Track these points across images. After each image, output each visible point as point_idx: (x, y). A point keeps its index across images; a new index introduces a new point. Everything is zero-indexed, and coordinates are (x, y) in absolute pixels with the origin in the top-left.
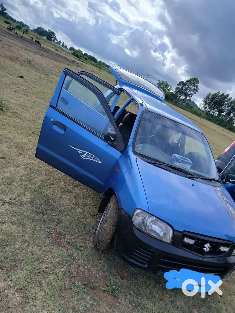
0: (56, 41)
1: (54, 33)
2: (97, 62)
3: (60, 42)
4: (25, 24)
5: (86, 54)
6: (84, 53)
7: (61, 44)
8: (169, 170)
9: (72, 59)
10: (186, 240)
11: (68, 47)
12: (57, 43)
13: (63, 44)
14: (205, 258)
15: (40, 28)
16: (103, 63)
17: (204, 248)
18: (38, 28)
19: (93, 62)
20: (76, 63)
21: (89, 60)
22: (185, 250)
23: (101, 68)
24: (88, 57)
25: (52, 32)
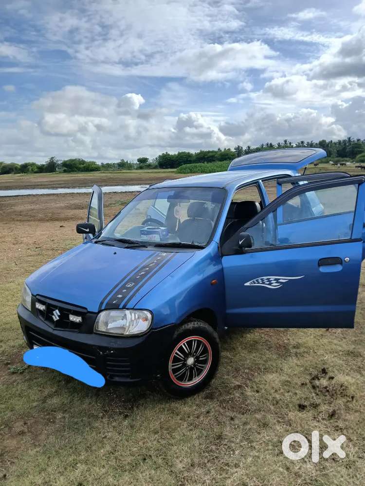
10: (37, 305)
17: (53, 316)
22: (40, 318)
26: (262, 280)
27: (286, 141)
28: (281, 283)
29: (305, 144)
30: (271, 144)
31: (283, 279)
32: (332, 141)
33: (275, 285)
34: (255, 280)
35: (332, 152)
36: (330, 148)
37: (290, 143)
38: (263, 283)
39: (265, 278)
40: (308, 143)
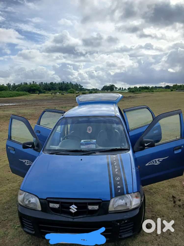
0: (117, 89)
1: (113, 85)
2: (150, 89)
3: (120, 88)
4: (96, 89)
5: (140, 87)
6: (138, 87)
7: (121, 89)
8: (68, 154)
9: (129, 95)
10: (51, 205)
11: (127, 89)
12: (118, 90)
13: (122, 88)
14: (75, 218)
15: (105, 86)
16: (156, 87)
17: (71, 210)
18: (104, 87)
19: (146, 90)
20: (132, 97)
21: (143, 90)
22: (54, 214)
23: (153, 91)
24: (141, 89)
25: (112, 85)
26: (153, 161)
27: (33, 82)
28: (160, 161)
29: (43, 84)
30: (26, 83)
31: (161, 159)
32: (56, 83)
33: (158, 163)
34: (150, 162)
35: (57, 88)
36: (56, 86)
37: (36, 83)
38: (153, 163)
39: (154, 160)
40: (45, 83)
